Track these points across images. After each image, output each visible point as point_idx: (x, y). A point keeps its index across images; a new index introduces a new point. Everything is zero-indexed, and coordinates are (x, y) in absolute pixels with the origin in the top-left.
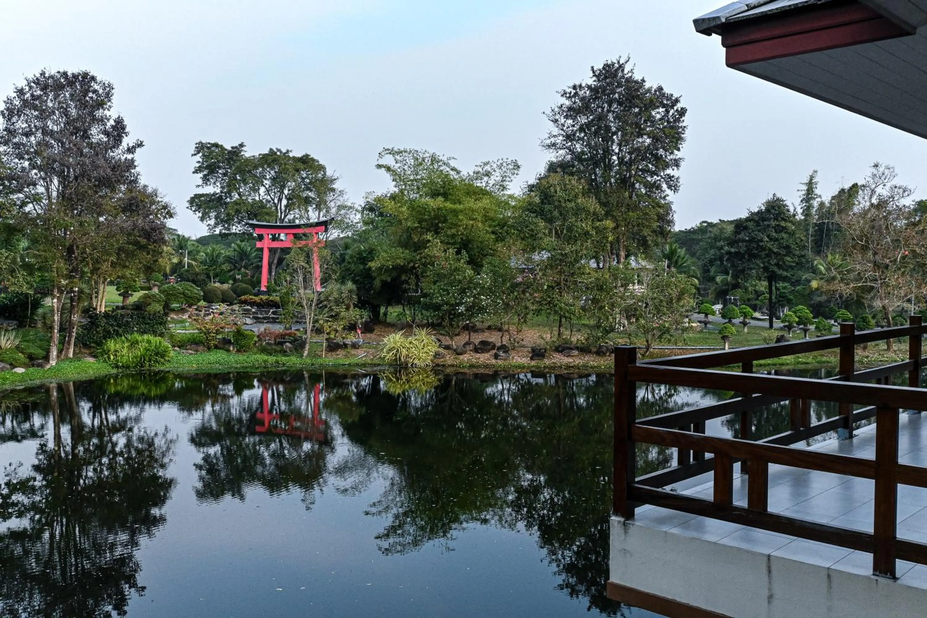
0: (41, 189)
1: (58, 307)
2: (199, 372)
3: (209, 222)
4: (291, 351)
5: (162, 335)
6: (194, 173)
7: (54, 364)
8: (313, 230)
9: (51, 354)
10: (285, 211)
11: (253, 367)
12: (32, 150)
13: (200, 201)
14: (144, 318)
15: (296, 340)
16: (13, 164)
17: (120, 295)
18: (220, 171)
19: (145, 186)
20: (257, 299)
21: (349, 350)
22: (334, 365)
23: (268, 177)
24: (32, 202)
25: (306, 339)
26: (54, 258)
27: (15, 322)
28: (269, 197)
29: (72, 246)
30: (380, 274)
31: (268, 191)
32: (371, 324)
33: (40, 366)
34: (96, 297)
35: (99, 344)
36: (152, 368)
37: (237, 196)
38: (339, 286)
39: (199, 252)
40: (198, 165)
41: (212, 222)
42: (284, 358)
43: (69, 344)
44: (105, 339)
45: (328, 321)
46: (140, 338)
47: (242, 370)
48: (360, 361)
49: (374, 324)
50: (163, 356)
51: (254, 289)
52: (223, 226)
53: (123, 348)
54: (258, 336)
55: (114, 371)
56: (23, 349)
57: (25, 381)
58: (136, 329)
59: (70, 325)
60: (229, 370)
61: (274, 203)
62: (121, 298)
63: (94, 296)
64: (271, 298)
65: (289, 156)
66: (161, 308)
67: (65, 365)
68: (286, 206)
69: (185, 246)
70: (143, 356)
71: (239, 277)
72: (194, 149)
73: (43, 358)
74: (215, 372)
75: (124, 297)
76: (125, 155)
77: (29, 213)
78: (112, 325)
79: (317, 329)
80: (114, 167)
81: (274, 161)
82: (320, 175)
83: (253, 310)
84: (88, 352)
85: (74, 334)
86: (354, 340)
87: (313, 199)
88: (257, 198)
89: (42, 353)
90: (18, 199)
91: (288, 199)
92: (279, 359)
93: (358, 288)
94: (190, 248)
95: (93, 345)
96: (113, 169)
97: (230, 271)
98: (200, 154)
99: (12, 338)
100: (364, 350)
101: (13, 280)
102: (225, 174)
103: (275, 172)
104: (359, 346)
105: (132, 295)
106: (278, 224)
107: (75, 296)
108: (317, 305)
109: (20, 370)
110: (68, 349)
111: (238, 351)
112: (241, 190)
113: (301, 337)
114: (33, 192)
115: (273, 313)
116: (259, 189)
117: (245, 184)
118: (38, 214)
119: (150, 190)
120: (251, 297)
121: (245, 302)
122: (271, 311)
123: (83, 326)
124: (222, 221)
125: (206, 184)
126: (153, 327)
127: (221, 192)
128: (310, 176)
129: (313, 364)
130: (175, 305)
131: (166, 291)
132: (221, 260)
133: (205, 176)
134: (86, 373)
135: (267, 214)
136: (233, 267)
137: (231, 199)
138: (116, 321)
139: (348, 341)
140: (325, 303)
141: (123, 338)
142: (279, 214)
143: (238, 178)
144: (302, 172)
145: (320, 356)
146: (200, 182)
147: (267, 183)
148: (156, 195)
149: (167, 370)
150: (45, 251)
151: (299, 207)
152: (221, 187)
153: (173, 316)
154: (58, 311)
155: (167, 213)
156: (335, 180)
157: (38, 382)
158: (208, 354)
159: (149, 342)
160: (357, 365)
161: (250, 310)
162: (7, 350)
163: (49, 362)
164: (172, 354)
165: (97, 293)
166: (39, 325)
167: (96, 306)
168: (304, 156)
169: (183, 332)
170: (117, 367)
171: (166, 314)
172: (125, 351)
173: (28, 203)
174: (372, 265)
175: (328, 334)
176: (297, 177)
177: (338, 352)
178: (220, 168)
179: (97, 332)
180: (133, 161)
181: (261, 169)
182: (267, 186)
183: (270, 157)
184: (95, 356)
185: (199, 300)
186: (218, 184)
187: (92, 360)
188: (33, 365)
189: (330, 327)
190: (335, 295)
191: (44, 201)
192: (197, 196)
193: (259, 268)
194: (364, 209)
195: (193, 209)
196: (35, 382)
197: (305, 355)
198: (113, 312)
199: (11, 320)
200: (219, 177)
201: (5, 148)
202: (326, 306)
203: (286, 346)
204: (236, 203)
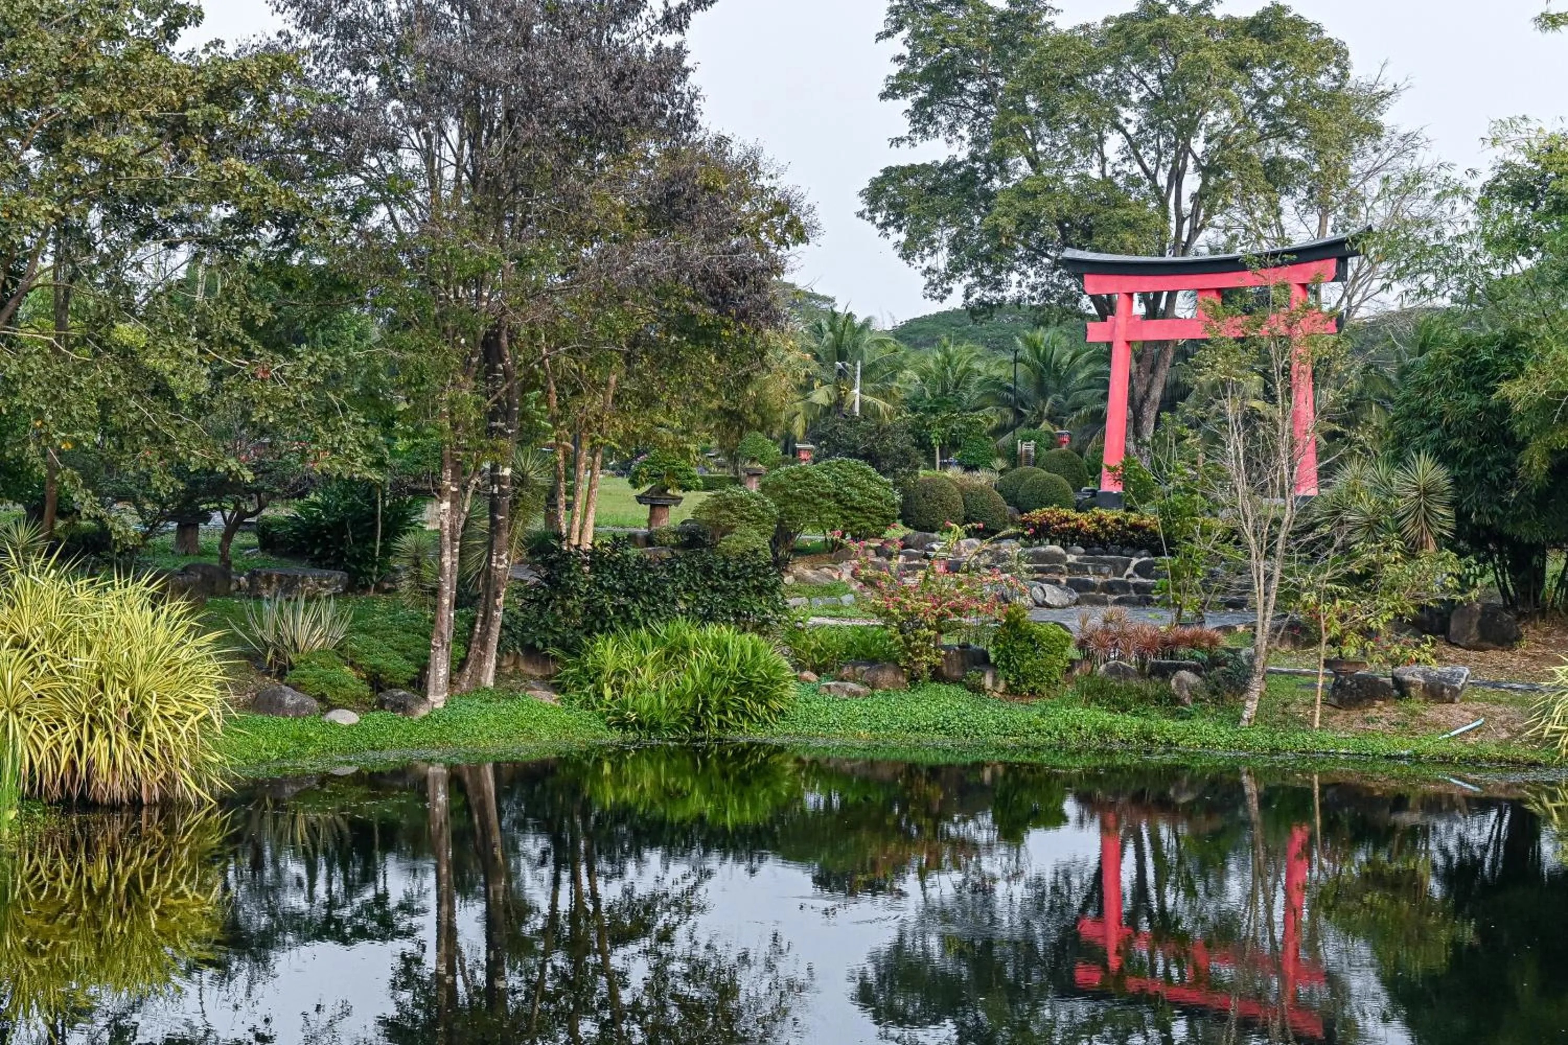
0: (410, 160)
1: (452, 526)
2: (879, 756)
3: (929, 262)
4: (1196, 700)
5: (762, 628)
6: (884, 96)
7: (440, 705)
8: (1294, 275)
9: (431, 673)
10: (1194, 214)
11: (1062, 746)
12: (389, 39)
13: (902, 191)
14: (707, 571)
15: (1215, 662)
16: (336, 87)
17: (640, 499)
18: (970, 87)
19: (722, 141)
20: (1084, 520)
21: (1414, 706)
22: (1358, 757)
23: (1135, 98)
24: (385, 201)
25: (1251, 658)
26: (444, 372)
27: (338, 575)
28: (1137, 168)
29: (498, 336)
30: (1545, 427)
31: (1133, 146)
32: (1507, 616)
33: (401, 707)
34: (569, 506)
35: (572, 649)
36: (730, 734)
37: (1025, 168)
38: (1382, 471)
39: (901, 367)
40: (895, 69)
41: (941, 260)
42: (1170, 724)
43: (484, 645)
44: (588, 634)
45: (1332, 596)
46: (693, 637)
47: (1021, 758)
48: (1457, 746)
49: (1520, 616)
50: (763, 698)
51: (1077, 489)
52: (978, 273)
53: (642, 663)
54: (1082, 645)
55: (615, 736)
56: (354, 654)
57: (360, 750)
58: (682, 606)
59: (487, 586)
60: (980, 757)
61: (1155, 187)
62: (644, 511)
63: (562, 499)
64: (1133, 518)
65: (1210, 17)
66: (765, 541)
67: (471, 709)
68: (1197, 198)
69: (856, 346)
70: (702, 697)
71: (1026, 447)
72: (883, 14)
73: (411, 683)
74: (932, 758)
75: (653, 506)
76: (657, 38)
77: (378, 233)
78: (612, 590)
79: (1293, 626)
80: (622, 76)
81: (1158, 37)
82: (1323, 79)
83: (1071, 558)
84: (537, 673)
85: (498, 614)
86: (1437, 668)
87: (1299, 166)
88: (1095, 173)
89: (412, 669)
90: (348, 191)
91: (1205, 171)
92: (1154, 725)
93: (1456, 481)
94: (871, 355)
95: (553, 651)
96: (618, 81)
97: (1001, 431)
98: (906, 32)
99: (326, 619)
100: (1475, 706)
101: (327, 438)
102: (985, 97)
103: (1161, 78)
104: (1456, 692)
105: (677, 500)
106: (1169, 258)
107: (502, 493)
108: (1296, 534)
109: (345, 718)
110: (481, 659)
111: (1012, 692)
112: (1040, 147)
113: (1235, 652)
114: (389, 170)
115: (1139, 570)
116: (1102, 140)
117: (1054, 128)
118: (401, 235)
119: (736, 152)
120: (1064, 512)
121: (1042, 531)
122: (1135, 561)
123: (527, 591)
124: (975, 257)
125: (924, 131)
126: (735, 599)
127: (974, 157)
128: (1288, 85)
129: (1275, 751)
130: (810, 537)
131: (781, 487)
132: (972, 393)
133: (920, 105)
134: (530, 736)
135: (1128, 225)
136: (1011, 418)
137: (1006, 179)
138: (622, 577)
139: (1412, 674)
140: (1326, 530)
141: (643, 632)
142: (1173, 225)
143: (1032, 105)
144: (1259, 72)
145: (1306, 723)
146: (904, 127)
147: (1132, 117)
148: (754, 167)
149: (776, 741)
150: (418, 349)
151: (1244, 198)
152: (975, 141)
153: (802, 568)
154: (453, 539)
155: (790, 225)
156: (1384, 96)
157: (392, 756)
158: (909, 698)
159: (721, 648)
160: (1445, 760)
161: (1061, 559)
162: (312, 654)
163: (425, 696)
164: (792, 691)
165: (571, 491)
166: (405, 585)
167: (569, 530)
168: (1266, 11)
169: (833, 622)
170: (623, 724)
171: (781, 565)
172: (648, 675)
173: (376, 203)
174: (1511, 390)
175: (1332, 642)
176: (1238, 88)
177: (1372, 712)
178: (967, 74)
179: (568, 613)
180: (679, 52)
181: (1110, 71)
182: (1131, 130)
183: (1141, 25)
184: (559, 688)
185: (888, 521)
186: (964, 131)
187: (548, 698)
188: (381, 705)
189: (1343, 618)
190: (1368, 504)
191: (419, 197)
192: (892, 175)
193: (1098, 419)
194: (1490, 190)
195: (879, 220)
196: (384, 755)
197: (1246, 714)
198: (614, 549)
199: (328, 567)
200: (967, 107)
201: (315, 37)
202: (1328, 540)
203: (1179, 682)
204: (1022, 193)
